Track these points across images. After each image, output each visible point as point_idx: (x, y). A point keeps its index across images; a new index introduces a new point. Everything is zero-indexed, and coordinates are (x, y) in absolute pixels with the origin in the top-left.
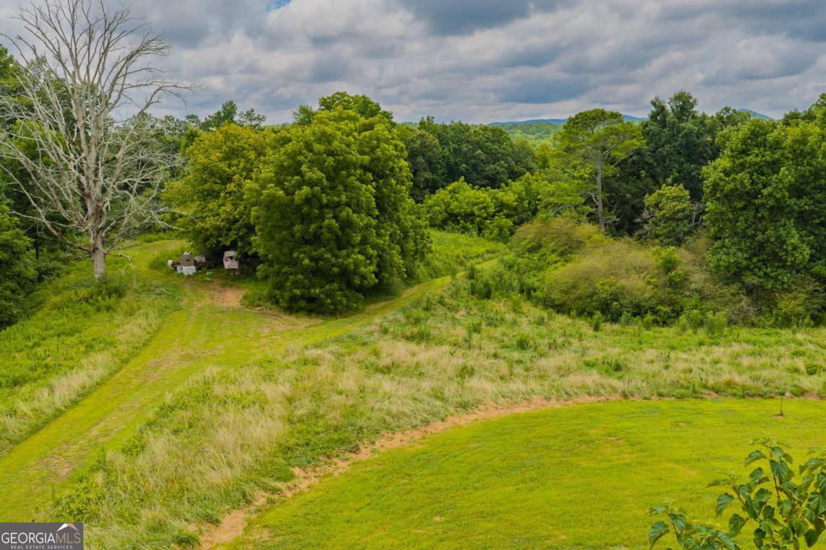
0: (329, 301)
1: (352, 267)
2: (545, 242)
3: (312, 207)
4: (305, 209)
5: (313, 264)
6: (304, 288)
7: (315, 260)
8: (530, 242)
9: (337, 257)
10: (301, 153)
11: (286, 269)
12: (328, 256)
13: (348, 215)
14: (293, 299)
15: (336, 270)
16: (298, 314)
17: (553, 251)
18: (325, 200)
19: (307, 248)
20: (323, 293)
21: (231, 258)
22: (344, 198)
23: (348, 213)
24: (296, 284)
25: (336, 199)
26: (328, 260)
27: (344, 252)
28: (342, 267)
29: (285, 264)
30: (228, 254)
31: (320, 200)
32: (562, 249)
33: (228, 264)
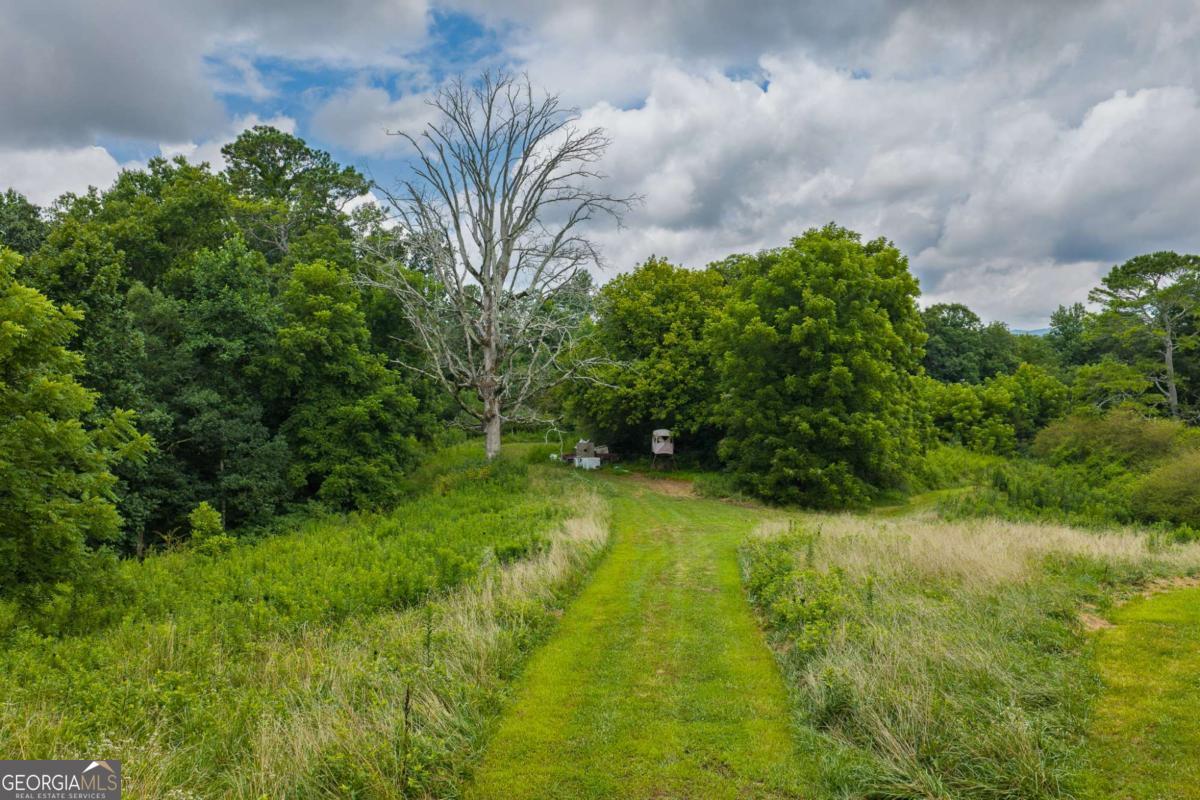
0: (834, 487)
1: (871, 435)
2: (1094, 446)
3: (813, 348)
4: (804, 351)
5: (812, 432)
6: (797, 466)
7: (815, 426)
8: (1066, 448)
9: (847, 423)
10: (796, 276)
11: (772, 439)
12: (834, 420)
13: (864, 362)
14: (781, 483)
15: (845, 440)
16: (788, 508)
17: (1112, 459)
18: (833, 338)
19: (803, 410)
20: (826, 475)
21: (665, 438)
22: (859, 336)
23: (865, 358)
24: (786, 460)
25: (848, 338)
26: (834, 427)
27: (858, 415)
28: (853, 435)
29: (771, 432)
30: (660, 433)
31: (825, 340)
32: (1125, 456)
33: (659, 448)
